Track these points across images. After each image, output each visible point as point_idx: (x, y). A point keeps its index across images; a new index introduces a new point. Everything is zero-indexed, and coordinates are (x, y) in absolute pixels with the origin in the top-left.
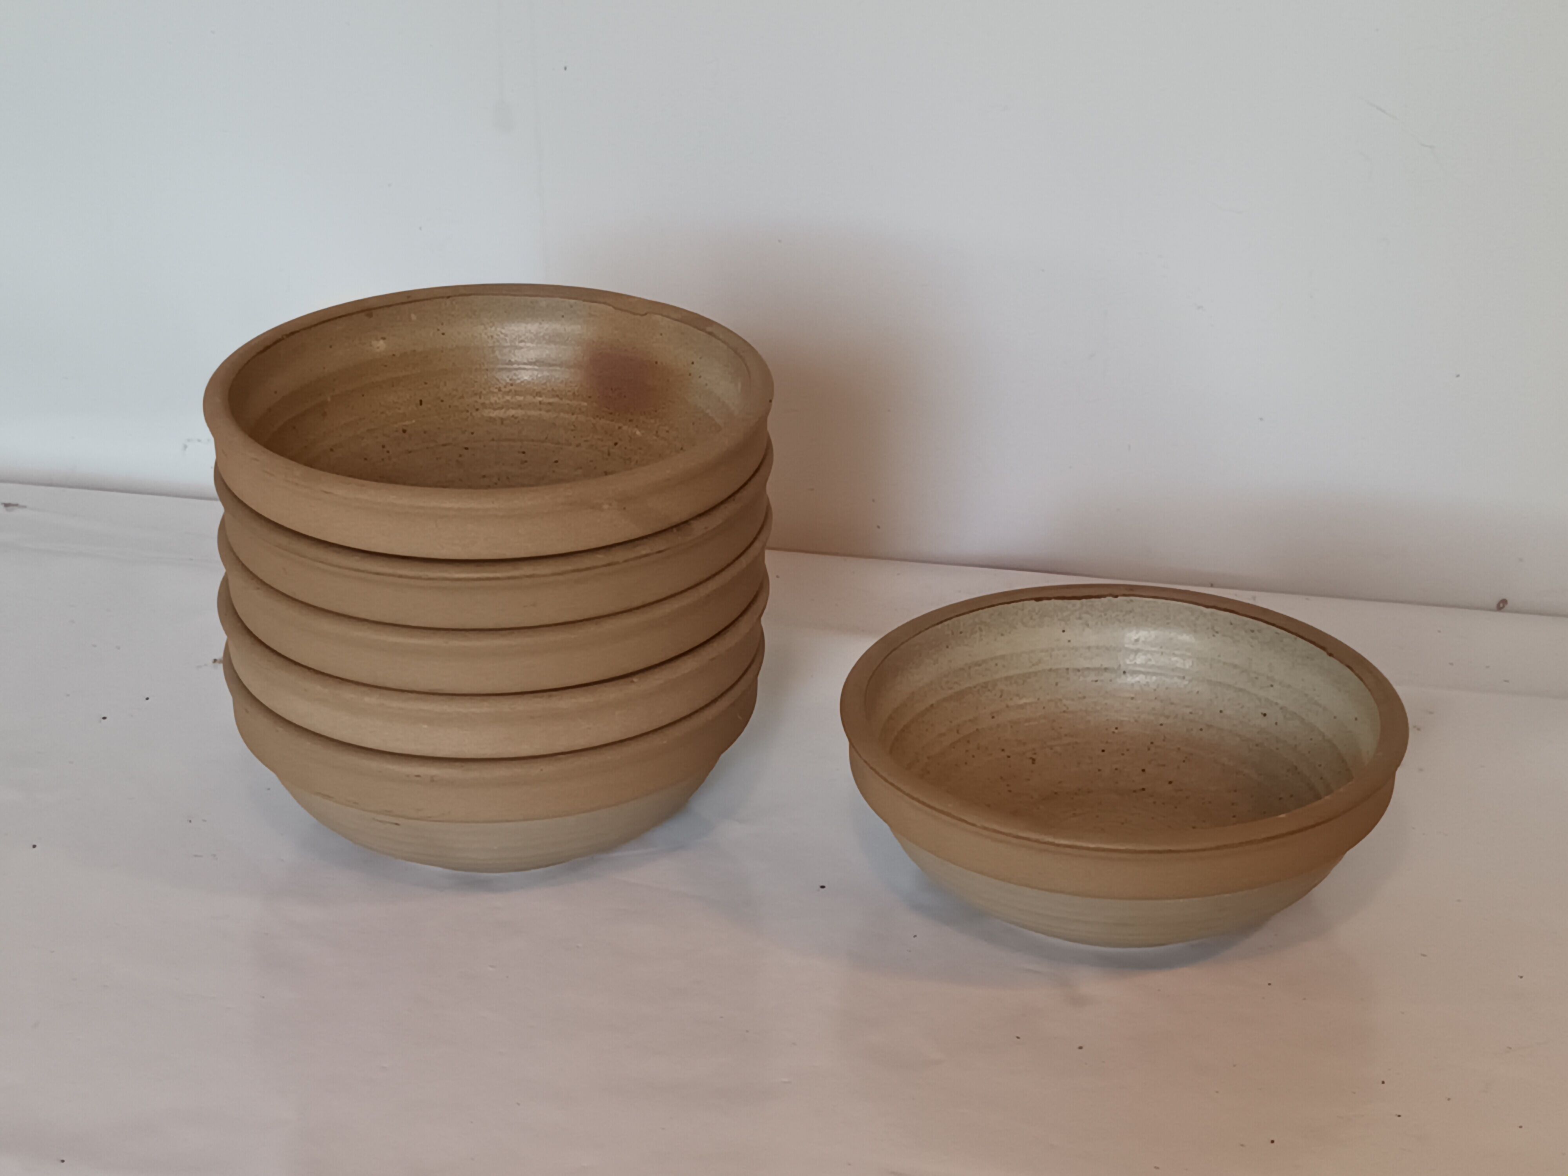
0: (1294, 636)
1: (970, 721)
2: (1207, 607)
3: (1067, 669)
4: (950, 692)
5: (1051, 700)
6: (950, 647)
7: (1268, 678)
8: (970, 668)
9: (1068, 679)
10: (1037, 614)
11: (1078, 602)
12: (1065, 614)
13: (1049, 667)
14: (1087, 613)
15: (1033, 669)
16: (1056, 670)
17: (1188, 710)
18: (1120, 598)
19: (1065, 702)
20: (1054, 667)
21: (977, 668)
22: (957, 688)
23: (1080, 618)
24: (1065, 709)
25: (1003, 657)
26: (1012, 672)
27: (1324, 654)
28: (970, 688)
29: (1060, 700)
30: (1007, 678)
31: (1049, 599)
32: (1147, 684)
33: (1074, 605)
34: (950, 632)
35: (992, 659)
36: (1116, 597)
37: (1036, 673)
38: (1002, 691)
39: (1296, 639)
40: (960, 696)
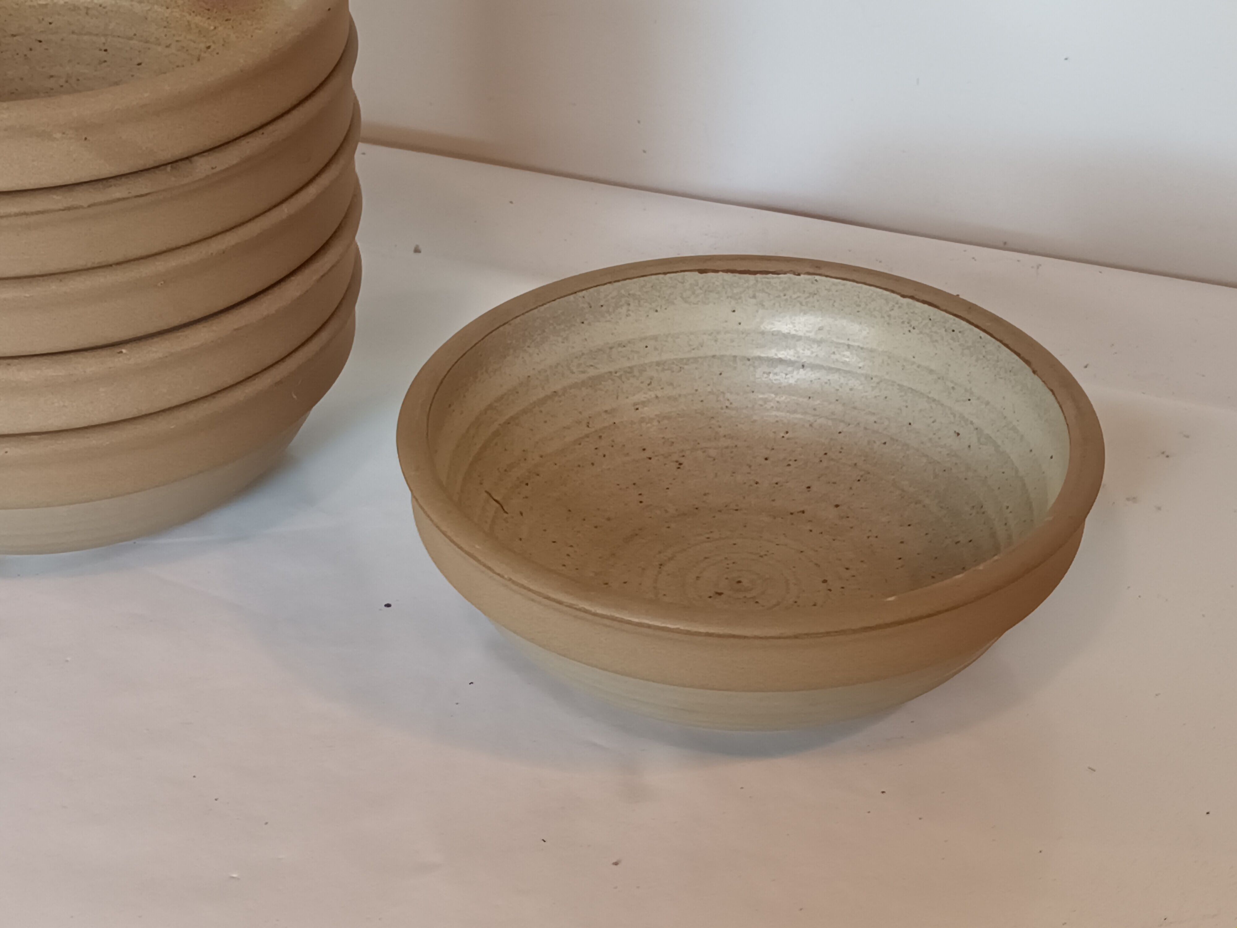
0: (998, 343)
1: (606, 411)
2: (903, 296)
3: (735, 357)
4: (583, 377)
5: (711, 393)
6: (585, 322)
7: (966, 390)
8: (611, 348)
9: (735, 368)
10: (701, 288)
11: (751, 277)
12: (735, 291)
13: (710, 353)
14: (763, 291)
15: (693, 354)
16: (722, 357)
17: (874, 418)
18: (802, 276)
19: (728, 395)
20: (718, 354)
21: (620, 349)
22: (592, 372)
23: (754, 297)
24: (727, 404)
25: (655, 338)
26: (665, 357)
27: (1028, 370)
28: (610, 373)
29: (723, 393)
30: (658, 364)
31: (716, 271)
32: (829, 382)
33: (747, 281)
34: (586, 305)
35: (641, 340)
36: (799, 275)
37: (696, 360)
38: (652, 378)
39: (999, 347)
40: (594, 382)
